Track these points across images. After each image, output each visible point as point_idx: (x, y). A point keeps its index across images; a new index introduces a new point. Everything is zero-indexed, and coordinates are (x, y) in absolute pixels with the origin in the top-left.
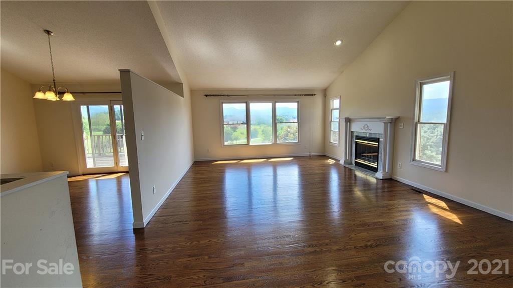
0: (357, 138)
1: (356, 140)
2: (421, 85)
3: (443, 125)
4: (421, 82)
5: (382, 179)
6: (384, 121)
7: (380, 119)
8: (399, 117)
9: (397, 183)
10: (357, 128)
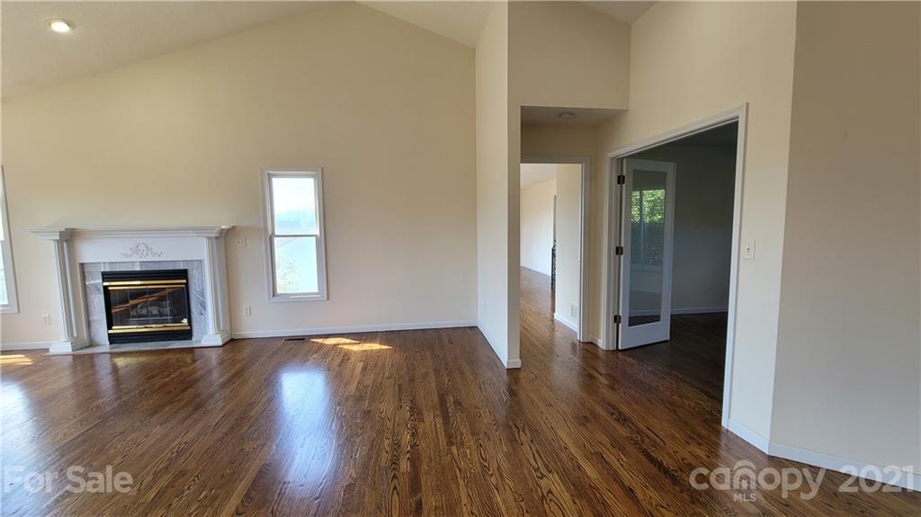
0: (107, 276)
1: (106, 284)
2: (270, 176)
3: (314, 238)
4: (270, 172)
5: (223, 346)
6: (209, 235)
7: (198, 230)
8: (234, 227)
9: (249, 341)
10: (101, 254)
